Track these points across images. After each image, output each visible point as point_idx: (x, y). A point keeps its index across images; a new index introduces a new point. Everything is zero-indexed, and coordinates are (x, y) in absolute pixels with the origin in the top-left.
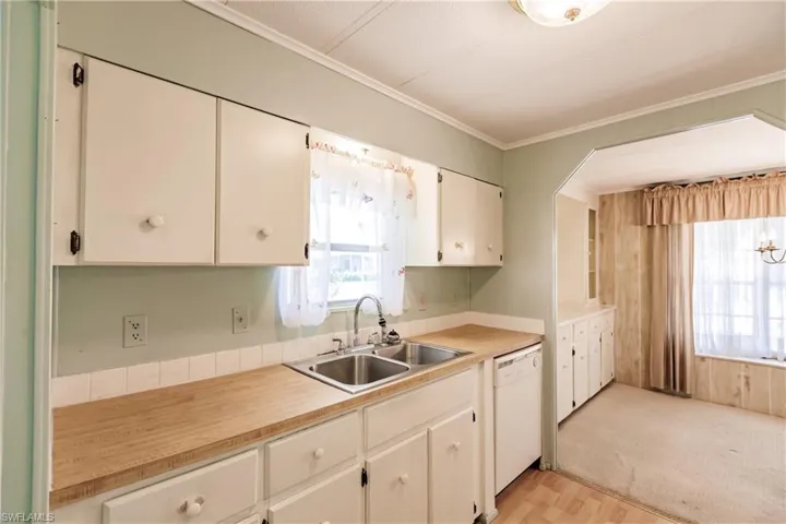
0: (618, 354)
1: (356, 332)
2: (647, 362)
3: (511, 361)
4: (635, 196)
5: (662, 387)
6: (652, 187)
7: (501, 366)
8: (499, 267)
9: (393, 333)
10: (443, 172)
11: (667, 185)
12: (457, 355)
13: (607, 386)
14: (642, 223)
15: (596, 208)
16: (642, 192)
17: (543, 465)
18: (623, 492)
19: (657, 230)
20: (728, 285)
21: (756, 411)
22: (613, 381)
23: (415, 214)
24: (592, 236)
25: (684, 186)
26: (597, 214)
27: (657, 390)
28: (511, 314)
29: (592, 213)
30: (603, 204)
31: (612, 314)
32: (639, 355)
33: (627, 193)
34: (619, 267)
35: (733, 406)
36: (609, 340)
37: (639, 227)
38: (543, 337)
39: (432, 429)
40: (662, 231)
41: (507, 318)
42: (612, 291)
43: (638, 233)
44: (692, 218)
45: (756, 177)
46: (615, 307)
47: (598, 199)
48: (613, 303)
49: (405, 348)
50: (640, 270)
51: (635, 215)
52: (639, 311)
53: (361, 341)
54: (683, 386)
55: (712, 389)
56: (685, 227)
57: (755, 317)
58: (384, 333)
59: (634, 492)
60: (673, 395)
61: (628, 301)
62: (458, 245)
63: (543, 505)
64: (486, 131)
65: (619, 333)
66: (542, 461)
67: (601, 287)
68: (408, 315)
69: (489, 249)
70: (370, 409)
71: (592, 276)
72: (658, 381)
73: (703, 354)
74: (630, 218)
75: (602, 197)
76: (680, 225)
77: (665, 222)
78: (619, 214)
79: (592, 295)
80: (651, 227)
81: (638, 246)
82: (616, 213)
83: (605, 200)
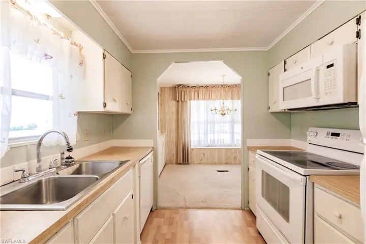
0: (167, 152)
1: (39, 161)
2: (177, 154)
3: (145, 162)
4: (173, 89)
5: (182, 162)
6: (179, 85)
8: (131, 114)
9: (69, 158)
10: (106, 53)
11: (184, 86)
12: (122, 163)
13: (164, 166)
14: (175, 99)
15: (159, 92)
16: (175, 87)
17: (154, 208)
18: (185, 207)
19: (180, 102)
20: (199, 123)
21: (211, 164)
22: (166, 164)
23: (84, 77)
24: (159, 104)
25: (188, 87)
26: (160, 94)
27: (180, 164)
30: (162, 91)
31: (165, 137)
32: (174, 152)
33: (170, 87)
34: (167, 117)
35: (200, 164)
37: (174, 101)
38: (153, 147)
39: (115, 213)
40: (182, 103)
42: (165, 127)
43: (174, 103)
44: (190, 99)
45: (207, 87)
46: (166, 133)
49: (81, 166)
50: (174, 118)
51: (173, 97)
52: (174, 134)
53: (43, 167)
54: (188, 161)
55: (195, 160)
56: (188, 102)
57: (205, 133)
58: (62, 159)
59: (188, 205)
60: (185, 164)
61: (170, 130)
62: (114, 99)
63: (159, 228)
65: (167, 144)
67: (161, 125)
68: (79, 144)
69: (127, 104)
70: (79, 217)
71: (159, 121)
72: (180, 161)
73: (193, 148)
74: (171, 97)
75: (161, 88)
76: (187, 101)
77: (183, 100)
78: (168, 95)
79: (159, 129)
80: (178, 101)
81: (174, 109)
82: (166, 95)
83: (162, 89)
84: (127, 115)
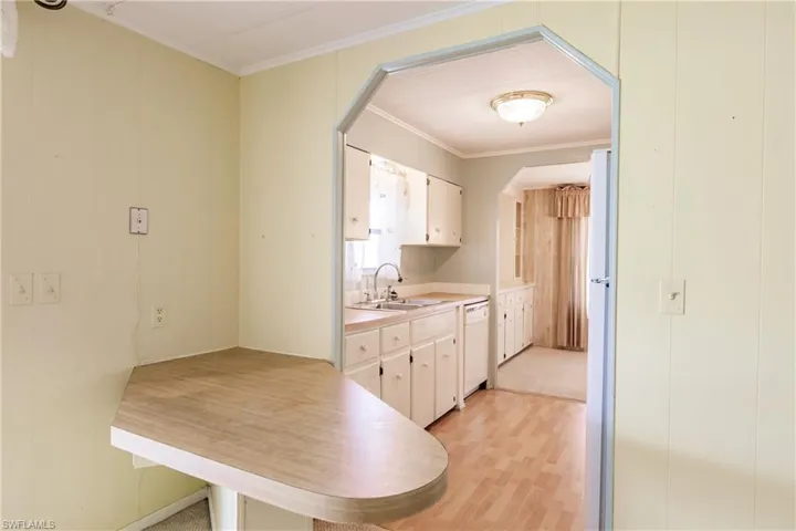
0: (536, 322)
1: (376, 290)
2: (556, 327)
3: (473, 309)
4: (550, 193)
6: (562, 186)
7: (468, 311)
8: (458, 248)
9: (393, 293)
10: (430, 178)
11: (572, 185)
14: (555, 215)
15: (522, 201)
16: (555, 190)
17: (489, 386)
19: (565, 221)
22: (532, 345)
24: (518, 225)
25: (583, 187)
26: (522, 206)
27: (562, 348)
28: (466, 282)
29: (519, 205)
30: (527, 197)
31: (531, 290)
32: (550, 322)
33: (544, 190)
34: (538, 251)
36: (528, 310)
37: (552, 218)
38: (489, 297)
39: (437, 342)
40: (568, 222)
41: (463, 285)
42: (532, 270)
43: (551, 223)
44: (587, 213)
46: (534, 284)
47: (523, 195)
48: (532, 281)
50: (552, 252)
51: (550, 210)
52: (551, 285)
54: (578, 344)
56: (583, 220)
60: (572, 350)
61: (543, 279)
62: (438, 230)
64: (456, 148)
65: (537, 305)
66: (488, 383)
67: (524, 268)
69: (454, 233)
71: (518, 258)
72: (562, 342)
74: (546, 211)
75: (526, 192)
76: (579, 218)
77: (570, 216)
78: (539, 208)
79: (518, 275)
80: (560, 219)
81: (551, 234)
82: (537, 207)
83: (528, 194)
84: (454, 249)
